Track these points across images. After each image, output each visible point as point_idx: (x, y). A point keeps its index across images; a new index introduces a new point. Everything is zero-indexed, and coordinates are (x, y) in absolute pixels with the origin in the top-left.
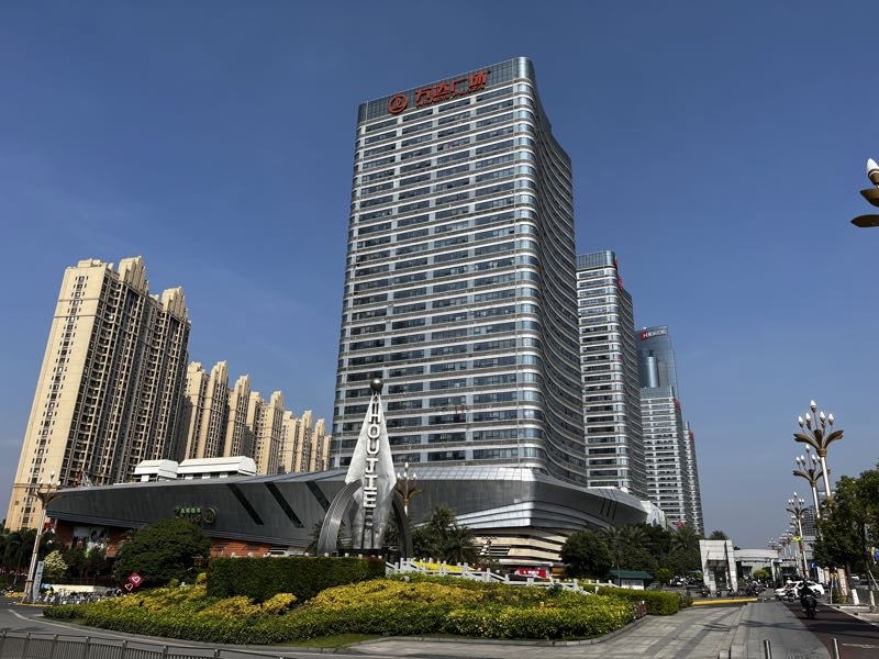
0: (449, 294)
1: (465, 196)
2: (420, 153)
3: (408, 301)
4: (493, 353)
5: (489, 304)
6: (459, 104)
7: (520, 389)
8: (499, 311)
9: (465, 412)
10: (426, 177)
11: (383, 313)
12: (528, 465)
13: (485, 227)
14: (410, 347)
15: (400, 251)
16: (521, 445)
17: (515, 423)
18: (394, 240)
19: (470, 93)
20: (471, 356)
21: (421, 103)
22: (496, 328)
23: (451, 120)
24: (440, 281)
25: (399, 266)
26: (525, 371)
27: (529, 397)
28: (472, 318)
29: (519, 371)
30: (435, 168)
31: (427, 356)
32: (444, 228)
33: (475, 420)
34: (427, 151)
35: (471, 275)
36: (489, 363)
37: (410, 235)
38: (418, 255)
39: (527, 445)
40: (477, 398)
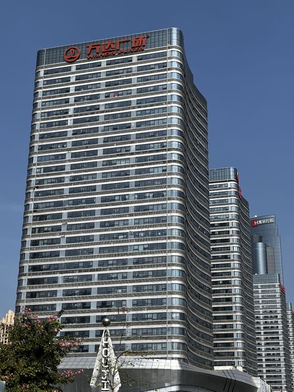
0: (114, 217)
1: (127, 138)
2: (91, 98)
3: (79, 220)
4: (148, 267)
5: (146, 227)
6: (124, 61)
7: (169, 296)
8: (154, 233)
9: (126, 313)
10: (96, 119)
11: (59, 229)
12: (175, 356)
13: (143, 165)
14: (81, 258)
15: (73, 179)
16: (169, 341)
17: (164, 323)
18: (68, 169)
19: (132, 52)
20: (130, 268)
21: (91, 55)
22: (151, 247)
23: (116, 73)
24: (107, 205)
25: (72, 191)
26: (173, 282)
27: (176, 303)
28: (132, 238)
29: (169, 282)
30: (103, 112)
31: (95, 267)
32: (110, 163)
33: (133, 319)
34: (96, 97)
35: (132, 203)
36: (145, 275)
37: (82, 166)
38: (89, 182)
39: (174, 340)
40: (136, 302)
